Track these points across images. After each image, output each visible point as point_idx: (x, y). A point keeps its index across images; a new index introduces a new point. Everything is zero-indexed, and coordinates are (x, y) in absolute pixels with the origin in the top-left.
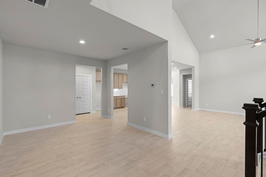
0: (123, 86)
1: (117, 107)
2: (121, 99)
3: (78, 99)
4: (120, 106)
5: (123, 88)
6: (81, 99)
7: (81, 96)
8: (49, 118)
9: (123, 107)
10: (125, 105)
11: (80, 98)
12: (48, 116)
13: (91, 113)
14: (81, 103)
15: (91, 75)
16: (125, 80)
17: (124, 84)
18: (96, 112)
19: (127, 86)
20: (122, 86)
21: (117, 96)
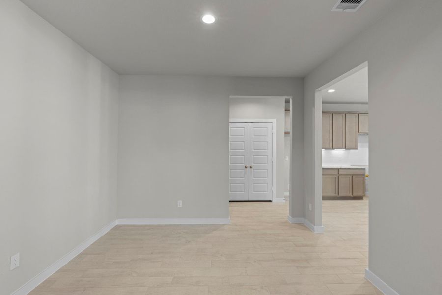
0: (359, 144)
1: (341, 194)
2: (353, 175)
3: (247, 169)
4: (350, 195)
5: (358, 148)
6: (252, 169)
7: (253, 165)
8: (179, 206)
9: (360, 198)
10: (364, 192)
11: (251, 167)
12: (178, 201)
13: (273, 201)
14: (253, 178)
15: (274, 121)
16: (364, 128)
17: (359, 138)
18: (284, 201)
19: (368, 144)
20: (356, 142)
21: (341, 169)
